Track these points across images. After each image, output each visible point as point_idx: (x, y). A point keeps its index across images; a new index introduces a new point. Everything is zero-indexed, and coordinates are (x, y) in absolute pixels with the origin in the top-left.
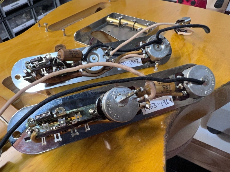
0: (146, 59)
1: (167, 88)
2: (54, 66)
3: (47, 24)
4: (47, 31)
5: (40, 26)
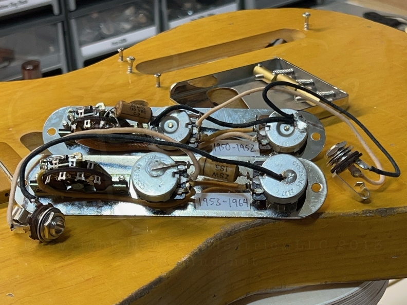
1: (222, 170)
2: (103, 120)
3: (133, 60)
4: (131, 72)
5: (122, 60)
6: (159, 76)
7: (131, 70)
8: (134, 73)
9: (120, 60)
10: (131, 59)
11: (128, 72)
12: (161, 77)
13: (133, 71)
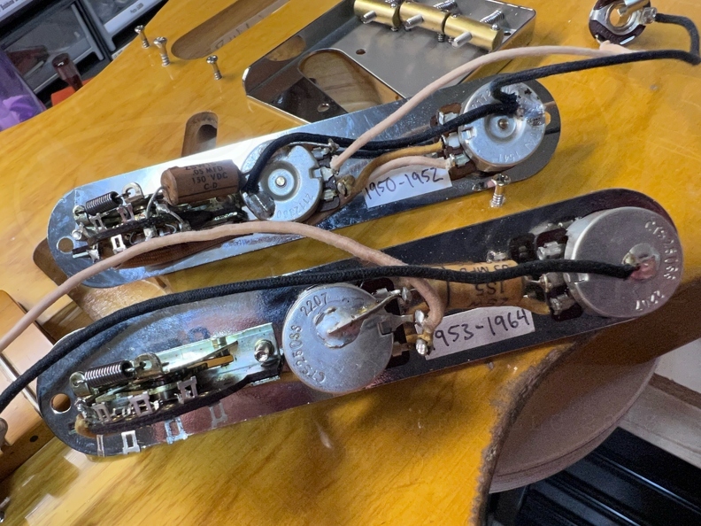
0: (461, 167)
2: (148, 227)
3: (164, 42)
4: (168, 62)
5: (148, 45)
6: (215, 60)
7: (167, 58)
8: (172, 63)
9: (144, 46)
10: (161, 42)
11: (164, 64)
12: (218, 62)
13: (170, 60)
